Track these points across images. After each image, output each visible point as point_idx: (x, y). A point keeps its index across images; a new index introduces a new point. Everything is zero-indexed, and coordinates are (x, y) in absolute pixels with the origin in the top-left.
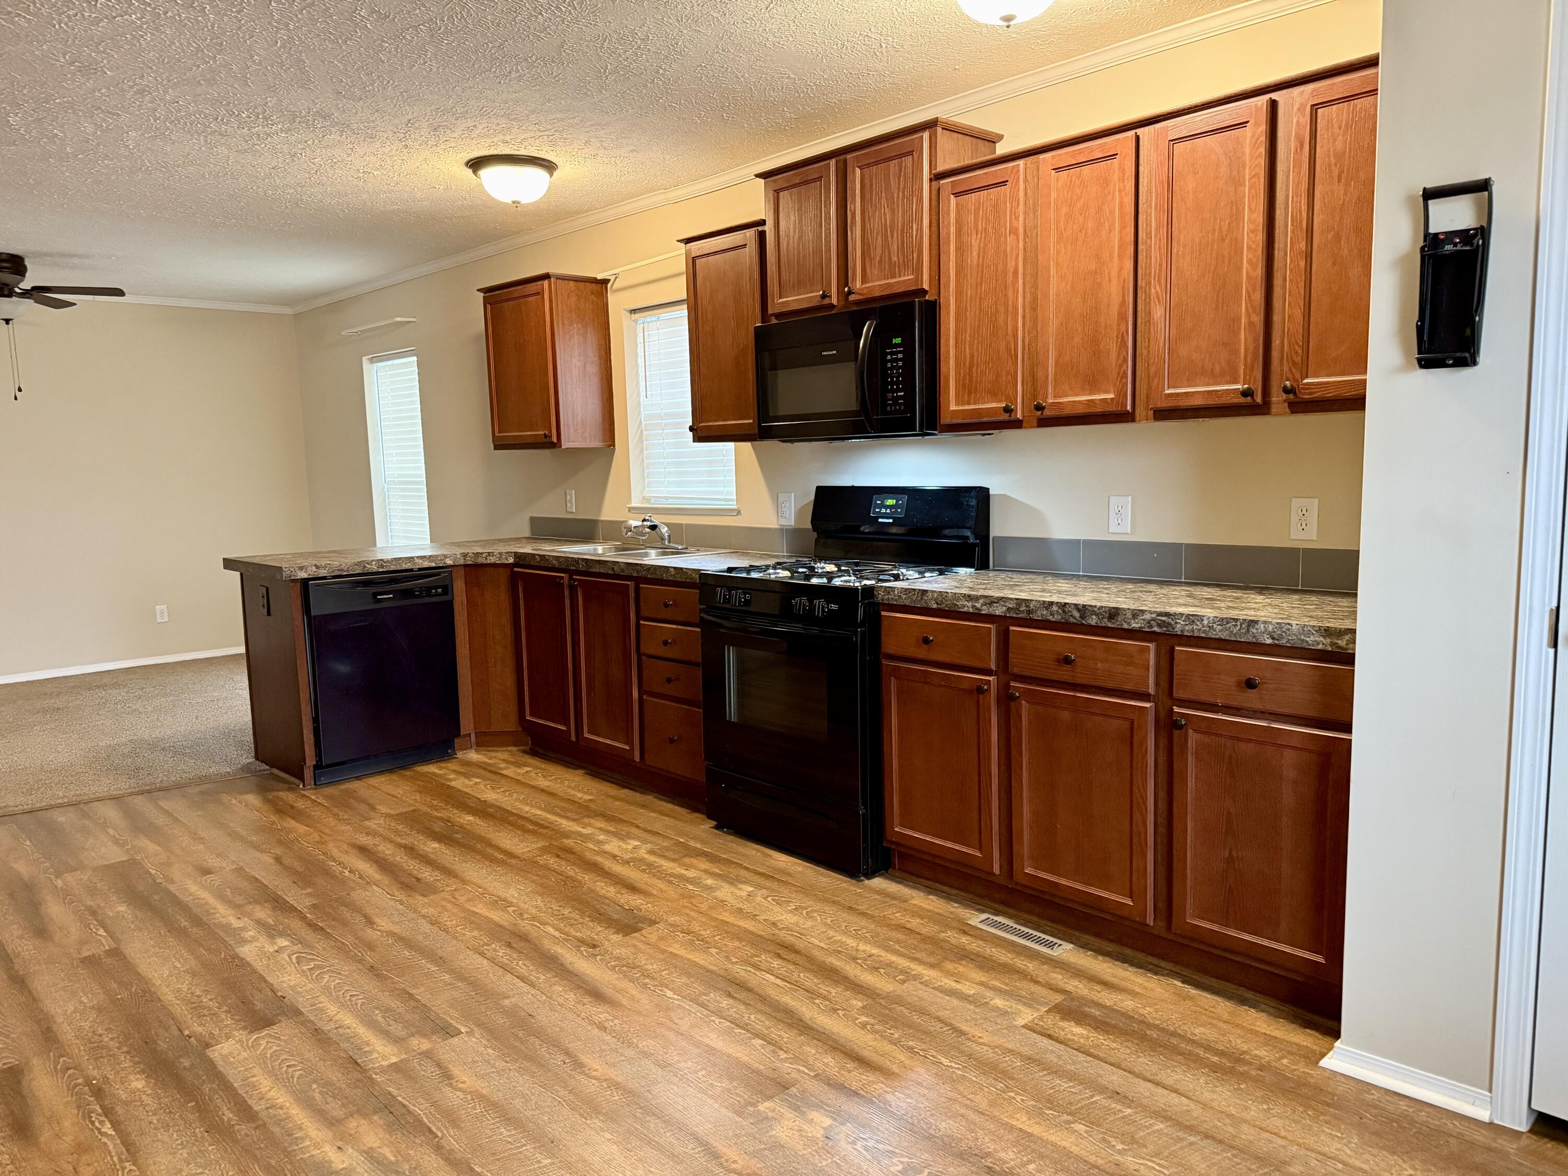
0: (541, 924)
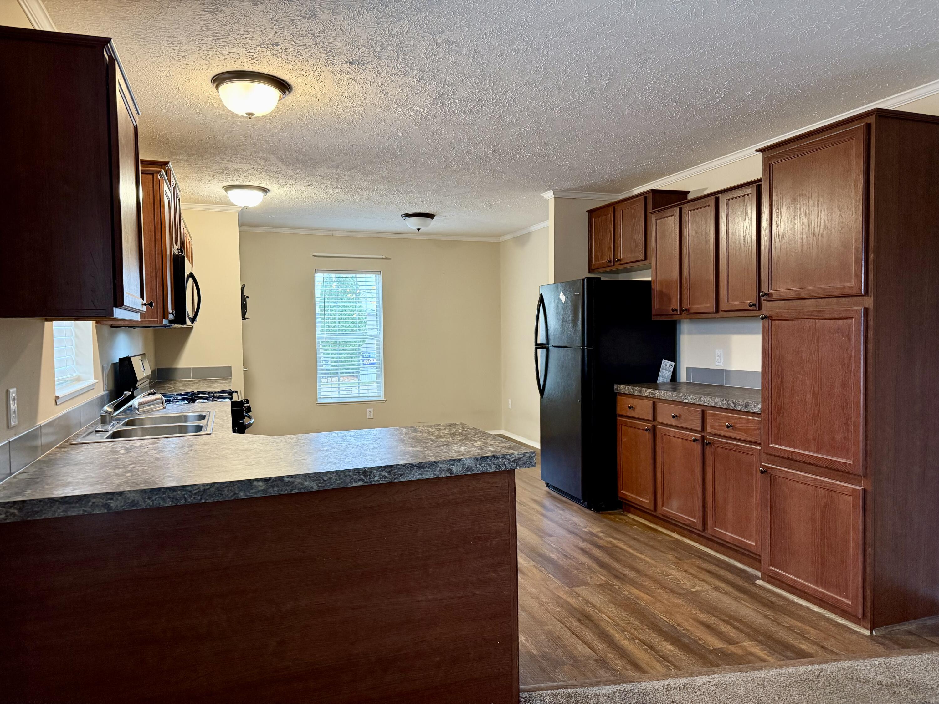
0: (599, 612)
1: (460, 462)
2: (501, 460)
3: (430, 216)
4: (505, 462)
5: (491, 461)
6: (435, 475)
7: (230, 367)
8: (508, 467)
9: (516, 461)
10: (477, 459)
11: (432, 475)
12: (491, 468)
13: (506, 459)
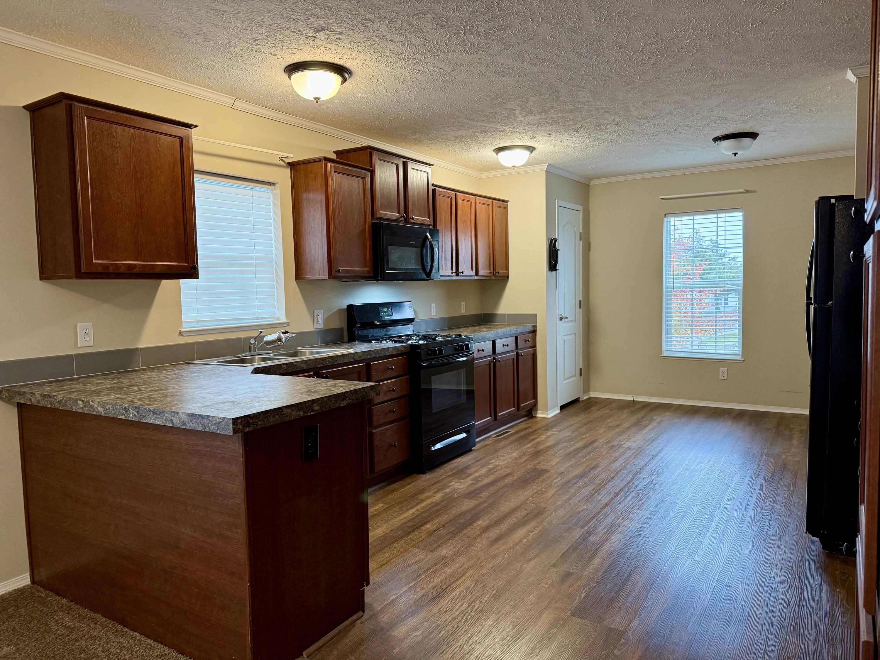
1: (178, 415)
2: (206, 420)
3: (753, 135)
4: (208, 423)
5: (198, 420)
6: (163, 422)
7: (536, 315)
8: (211, 429)
9: (217, 425)
10: (189, 416)
11: (161, 422)
12: (198, 426)
13: (209, 420)
